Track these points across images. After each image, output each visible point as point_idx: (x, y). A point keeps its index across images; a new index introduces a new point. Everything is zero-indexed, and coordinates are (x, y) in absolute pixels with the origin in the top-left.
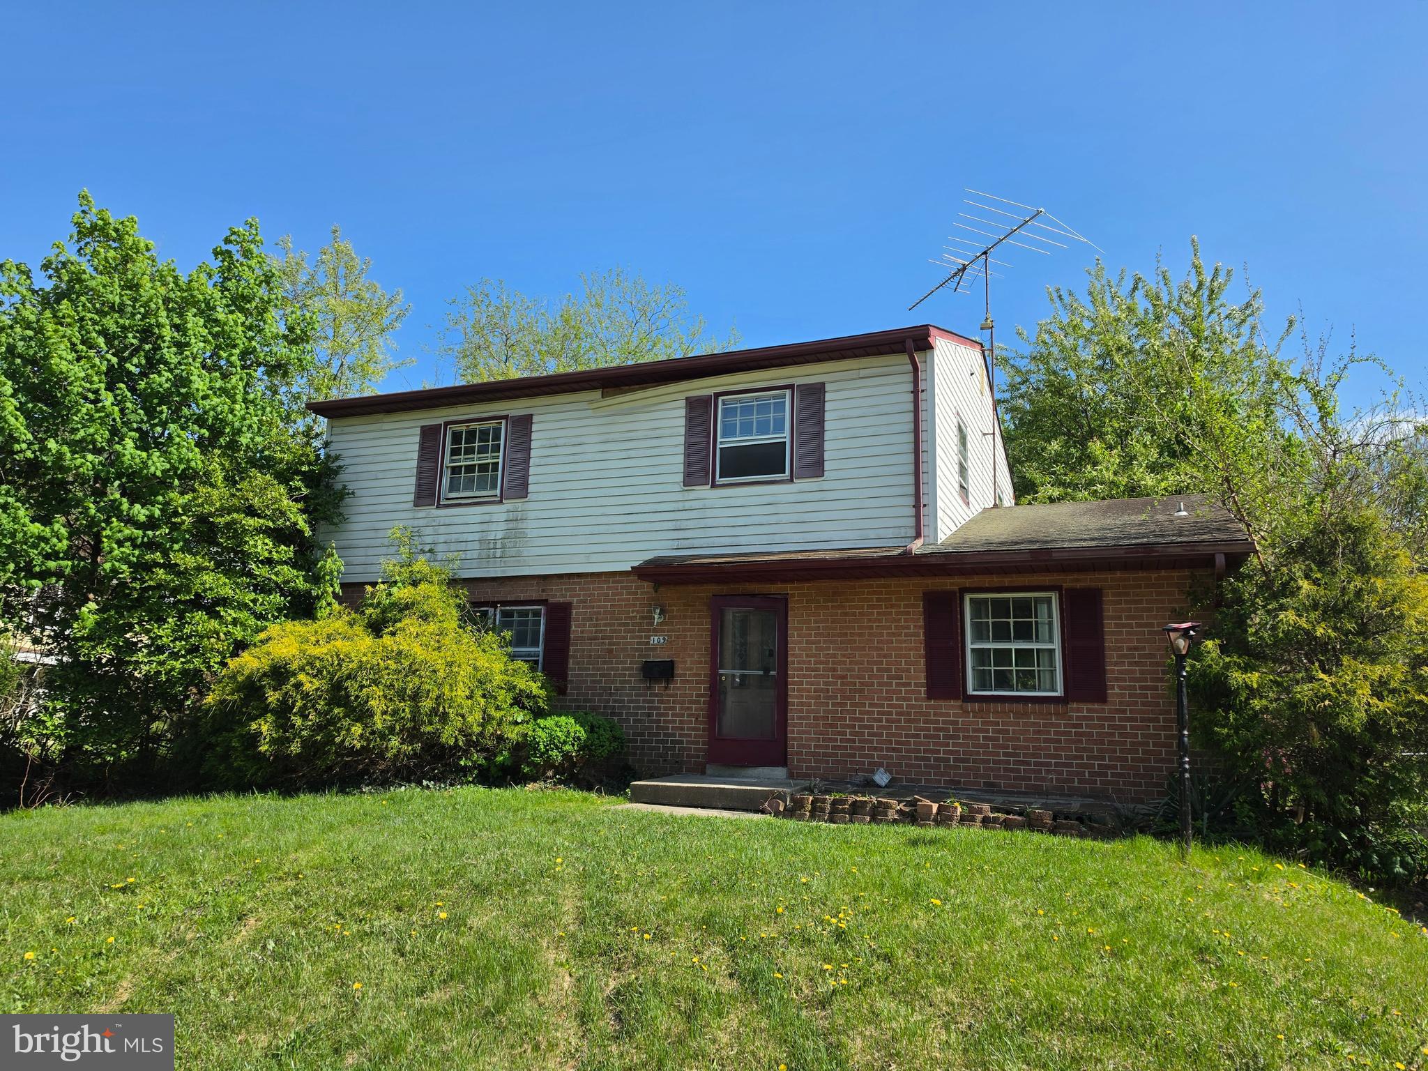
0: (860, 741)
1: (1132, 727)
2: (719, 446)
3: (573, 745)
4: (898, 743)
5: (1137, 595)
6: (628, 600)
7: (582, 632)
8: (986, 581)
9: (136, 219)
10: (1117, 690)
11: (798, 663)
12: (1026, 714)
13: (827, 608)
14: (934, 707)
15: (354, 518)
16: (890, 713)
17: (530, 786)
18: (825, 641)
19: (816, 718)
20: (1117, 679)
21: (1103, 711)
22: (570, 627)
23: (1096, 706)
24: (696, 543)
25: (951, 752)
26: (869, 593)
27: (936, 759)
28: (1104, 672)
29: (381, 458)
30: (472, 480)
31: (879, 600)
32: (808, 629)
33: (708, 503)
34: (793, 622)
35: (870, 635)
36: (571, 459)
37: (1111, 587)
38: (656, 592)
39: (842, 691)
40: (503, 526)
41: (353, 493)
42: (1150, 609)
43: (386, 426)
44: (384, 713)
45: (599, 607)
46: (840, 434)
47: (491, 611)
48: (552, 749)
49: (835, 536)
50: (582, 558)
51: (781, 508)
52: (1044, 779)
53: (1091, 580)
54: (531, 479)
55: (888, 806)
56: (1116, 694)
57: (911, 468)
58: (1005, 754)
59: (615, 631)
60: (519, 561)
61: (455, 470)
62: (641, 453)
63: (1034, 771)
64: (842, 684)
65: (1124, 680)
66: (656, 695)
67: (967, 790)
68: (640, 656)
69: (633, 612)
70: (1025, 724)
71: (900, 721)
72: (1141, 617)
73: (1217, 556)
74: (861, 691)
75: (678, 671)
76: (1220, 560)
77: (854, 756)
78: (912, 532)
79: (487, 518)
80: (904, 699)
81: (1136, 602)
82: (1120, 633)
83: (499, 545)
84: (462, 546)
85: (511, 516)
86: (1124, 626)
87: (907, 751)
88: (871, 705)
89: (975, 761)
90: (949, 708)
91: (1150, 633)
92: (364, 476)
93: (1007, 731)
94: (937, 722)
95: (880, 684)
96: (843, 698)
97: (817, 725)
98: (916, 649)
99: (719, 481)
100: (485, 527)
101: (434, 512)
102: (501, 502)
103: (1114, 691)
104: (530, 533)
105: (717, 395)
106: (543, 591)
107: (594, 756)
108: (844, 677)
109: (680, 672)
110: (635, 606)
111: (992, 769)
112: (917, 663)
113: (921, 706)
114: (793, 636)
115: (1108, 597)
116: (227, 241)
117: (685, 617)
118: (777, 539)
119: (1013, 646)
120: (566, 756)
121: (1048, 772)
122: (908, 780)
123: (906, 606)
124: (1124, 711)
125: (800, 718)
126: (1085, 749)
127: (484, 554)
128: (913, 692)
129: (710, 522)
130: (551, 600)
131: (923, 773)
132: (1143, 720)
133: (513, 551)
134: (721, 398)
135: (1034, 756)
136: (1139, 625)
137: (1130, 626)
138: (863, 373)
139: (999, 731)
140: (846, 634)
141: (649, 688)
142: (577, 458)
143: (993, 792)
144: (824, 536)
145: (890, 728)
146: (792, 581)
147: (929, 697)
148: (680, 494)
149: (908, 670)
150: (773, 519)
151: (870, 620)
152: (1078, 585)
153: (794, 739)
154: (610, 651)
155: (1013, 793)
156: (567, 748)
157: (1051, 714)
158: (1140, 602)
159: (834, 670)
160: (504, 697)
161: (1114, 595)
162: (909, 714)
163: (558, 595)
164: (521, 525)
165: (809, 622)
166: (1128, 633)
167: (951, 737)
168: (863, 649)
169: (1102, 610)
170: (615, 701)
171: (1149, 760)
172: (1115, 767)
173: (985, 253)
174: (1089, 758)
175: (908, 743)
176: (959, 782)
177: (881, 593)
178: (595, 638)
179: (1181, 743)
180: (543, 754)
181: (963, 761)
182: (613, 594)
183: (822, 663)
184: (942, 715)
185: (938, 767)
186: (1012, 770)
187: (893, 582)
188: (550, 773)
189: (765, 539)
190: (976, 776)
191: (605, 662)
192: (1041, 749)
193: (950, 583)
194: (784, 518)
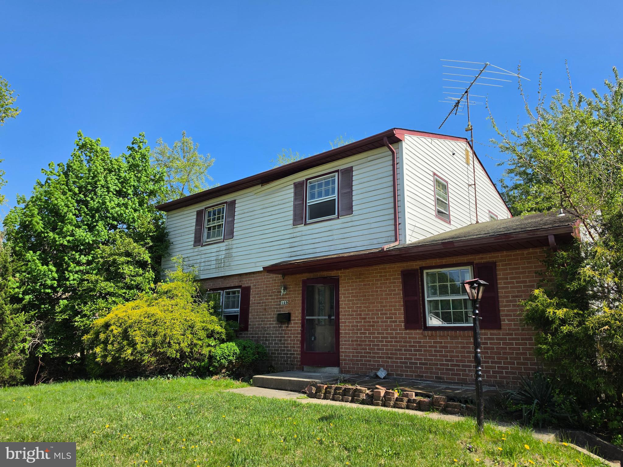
0: (373, 353)
1: (516, 344)
2: (308, 204)
3: (233, 356)
4: (391, 354)
5: (516, 265)
6: (272, 283)
7: (254, 301)
8: (434, 262)
9: (100, 139)
10: (507, 322)
11: (344, 312)
12: (456, 337)
13: (356, 282)
14: (408, 334)
15: (174, 254)
16: (387, 338)
17: (214, 377)
18: (356, 300)
19: (352, 341)
20: (506, 315)
21: (499, 334)
22: (250, 298)
23: (495, 332)
24: (298, 253)
25: (418, 359)
26: (376, 273)
27: (411, 363)
28: (499, 311)
29: (183, 227)
30: (214, 233)
31: (381, 276)
32: (348, 293)
33: (304, 233)
34: (342, 290)
35: (377, 295)
36: (249, 218)
37: (501, 261)
38: (283, 279)
39: (364, 326)
40: (224, 252)
41: (172, 243)
42: (524, 273)
43: (185, 212)
44: (142, 343)
45: (261, 288)
46: (359, 192)
47: (222, 292)
48: (223, 359)
49: (358, 244)
50: (253, 265)
51: (334, 232)
52: (467, 375)
53: (490, 258)
54: (235, 230)
55: (361, 391)
56: (507, 324)
57: (392, 205)
58: (446, 360)
59: (267, 299)
60: (230, 268)
61: (209, 229)
62: (277, 212)
63: (462, 370)
64: (364, 322)
65: (511, 316)
66: (283, 330)
67: (427, 381)
68: (277, 311)
69: (274, 289)
70: (456, 343)
71: (392, 342)
72: (519, 278)
73: (549, 237)
74: (373, 326)
75: (292, 318)
76: (551, 239)
77: (370, 361)
78: (393, 239)
79: (218, 249)
80: (394, 330)
81: (516, 269)
82: (507, 288)
83: (222, 262)
84: (209, 263)
85: (227, 247)
86: (509, 283)
87: (396, 358)
88: (378, 333)
89: (430, 364)
90: (416, 334)
91: (525, 286)
92: (177, 235)
93: (447, 347)
94: (410, 342)
95: (382, 322)
96: (365, 330)
97: (353, 345)
98: (399, 302)
99: (308, 221)
100: (217, 254)
101: (201, 248)
102: (223, 241)
103: (505, 322)
104: (234, 255)
105: (307, 180)
106: (240, 281)
107: (244, 362)
108: (365, 318)
109: (293, 318)
110: (275, 286)
111: (439, 369)
112: (400, 309)
113: (402, 334)
114: (342, 298)
115: (500, 267)
116: (133, 143)
117: (295, 291)
118: (332, 248)
119: (451, 298)
120: (230, 362)
121: (470, 371)
122: (397, 375)
123: (394, 279)
124: (511, 334)
125: (345, 341)
126: (490, 358)
127: (217, 266)
128: (398, 326)
129: (304, 243)
130: (243, 286)
131: (404, 371)
132: (522, 339)
133: (227, 264)
134: (308, 181)
135: (461, 361)
136: (517, 282)
137: (513, 283)
138: (369, 159)
139: (443, 347)
140: (365, 296)
141: (281, 327)
142: (252, 218)
143: (440, 382)
144: (353, 245)
145: (387, 346)
146: (340, 269)
147: (406, 328)
148: (292, 230)
149: (395, 314)
150: (330, 238)
151: (377, 288)
152: (483, 261)
153: (343, 352)
154: (265, 309)
155: (451, 383)
156: (231, 358)
157: (470, 336)
158: (518, 268)
159: (361, 315)
160: (202, 334)
161: (503, 265)
162: (396, 338)
163: (245, 283)
164: (231, 251)
165: (348, 290)
166: (512, 288)
167: (418, 351)
168: (374, 303)
169: (496, 275)
170: (267, 334)
171: (527, 364)
172: (507, 368)
173: (466, 92)
174: (492, 362)
175: (396, 354)
176: (422, 376)
177: (381, 272)
178: (259, 303)
179: (476, 357)
180: (219, 361)
181: (424, 364)
182: (267, 281)
183: (354, 311)
184: (413, 338)
185: (412, 367)
186: (450, 370)
187: (387, 266)
188: (224, 371)
189: (327, 249)
190: (431, 373)
191: (263, 315)
192: (465, 357)
193: (415, 265)
194: (335, 237)
